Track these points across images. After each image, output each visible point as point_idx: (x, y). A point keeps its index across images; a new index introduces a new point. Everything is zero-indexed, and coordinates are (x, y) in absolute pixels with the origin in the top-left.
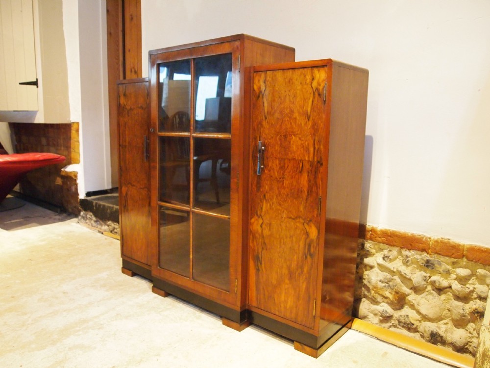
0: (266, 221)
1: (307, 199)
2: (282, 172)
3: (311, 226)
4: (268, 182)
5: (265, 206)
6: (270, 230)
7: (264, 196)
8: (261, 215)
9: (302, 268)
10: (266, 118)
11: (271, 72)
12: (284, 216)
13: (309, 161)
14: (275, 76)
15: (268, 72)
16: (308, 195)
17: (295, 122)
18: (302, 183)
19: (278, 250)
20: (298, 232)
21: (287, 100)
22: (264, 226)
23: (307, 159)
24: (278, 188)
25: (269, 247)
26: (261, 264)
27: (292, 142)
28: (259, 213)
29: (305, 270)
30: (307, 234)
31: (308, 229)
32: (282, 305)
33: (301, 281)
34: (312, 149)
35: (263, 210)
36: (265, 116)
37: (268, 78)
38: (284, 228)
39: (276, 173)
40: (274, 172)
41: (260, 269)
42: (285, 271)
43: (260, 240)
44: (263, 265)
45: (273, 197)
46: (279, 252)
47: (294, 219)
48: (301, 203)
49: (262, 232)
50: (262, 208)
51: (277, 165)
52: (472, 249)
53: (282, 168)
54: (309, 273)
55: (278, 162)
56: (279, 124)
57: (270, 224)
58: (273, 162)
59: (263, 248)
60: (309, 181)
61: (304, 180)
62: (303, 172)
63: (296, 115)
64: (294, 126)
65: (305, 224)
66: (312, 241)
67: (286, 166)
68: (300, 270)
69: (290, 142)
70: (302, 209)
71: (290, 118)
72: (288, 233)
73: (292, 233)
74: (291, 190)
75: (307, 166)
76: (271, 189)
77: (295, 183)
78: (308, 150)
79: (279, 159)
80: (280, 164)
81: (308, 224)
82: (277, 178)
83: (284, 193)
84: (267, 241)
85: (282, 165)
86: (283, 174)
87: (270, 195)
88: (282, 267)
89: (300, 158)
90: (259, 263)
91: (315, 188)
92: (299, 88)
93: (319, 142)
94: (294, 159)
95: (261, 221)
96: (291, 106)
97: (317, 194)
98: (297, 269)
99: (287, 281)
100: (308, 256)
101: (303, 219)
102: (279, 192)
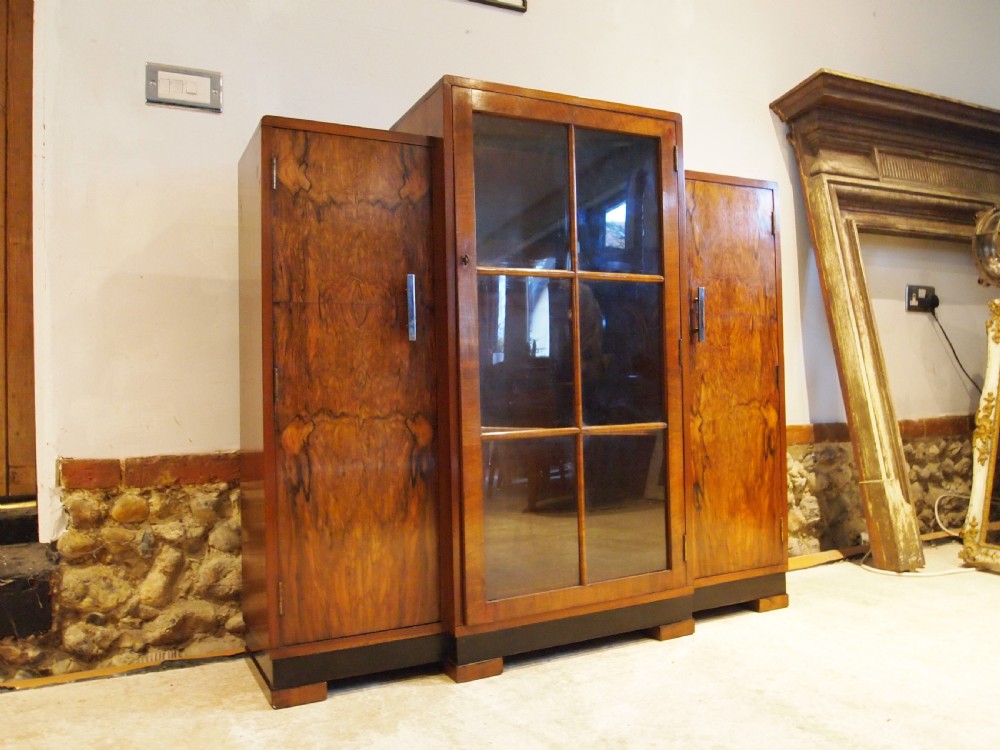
0: (708, 418)
1: (762, 370)
2: (726, 335)
3: (769, 410)
4: (707, 355)
5: (705, 394)
6: (714, 432)
7: (702, 378)
8: (698, 411)
9: (761, 476)
10: (698, 253)
11: (702, 183)
12: (734, 403)
13: (760, 316)
14: (708, 190)
15: (697, 182)
16: (762, 364)
17: (740, 261)
18: (754, 348)
19: (728, 461)
20: (754, 422)
22: (704, 428)
23: (758, 313)
24: (723, 362)
25: (713, 460)
26: (703, 495)
27: (737, 290)
28: (695, 409)
29: (766, 478)
30: (765, 422)
31: (766, 415)
32: (739, 550)
33: (762, 497)
34: (762, 300)
35: (702, 401)
36: (696, 249)
37: (697, 193)
38: (735, 423)
39: (717, 336)
40: (715, 338)
41: (702, 504)
42: (740, 491)
43: (700, 455)
44: (706, 496)
45: (715, 377)
46: (730, 464)
47: (747, 404)
48: (755, 378)
49: (702, 437)
50: (699, 400)
51: (718, 326)
53: (726, 329)
54: (771, 479)
55: (719, 320)
56: (718, 262)
57: (714, 422)
58: (713, 321)
59: (704, 467)
60: (763, 344)
61: (756, 344)
62: (754, 333)
63: (740, 251)
64: (739, 266)
65: (762, 408)
66: (771, 431)
67: (732, 325)
68: (759, 480)
69: (734, 290)
70: (756, 386)
71: (732, 254)
72: (740, 429)
73: (746, 426)
74: (740, 361)
75: (759, 324)
76: (712, 364)
77: (745, 351)
78: (758, 301)
79: (720, 315)
80: (722, 323)
81: (765, 407)
82: (719, 346)
83: (731, 368)
84: (710, 452)
85: (725, 324)
86: (728, 338)
87: (710, 376)
88: (735, 488)
89: (749, 313)
90: (700, 496)
91: (770, 353)
94: (741, 314)
95: (698, 422)
96: (733, 237)
97: (774, 361)
98: (756, 480)
99: (743, 506)
100: (769, 455)
101: (759, 402)
102: (724, 366)
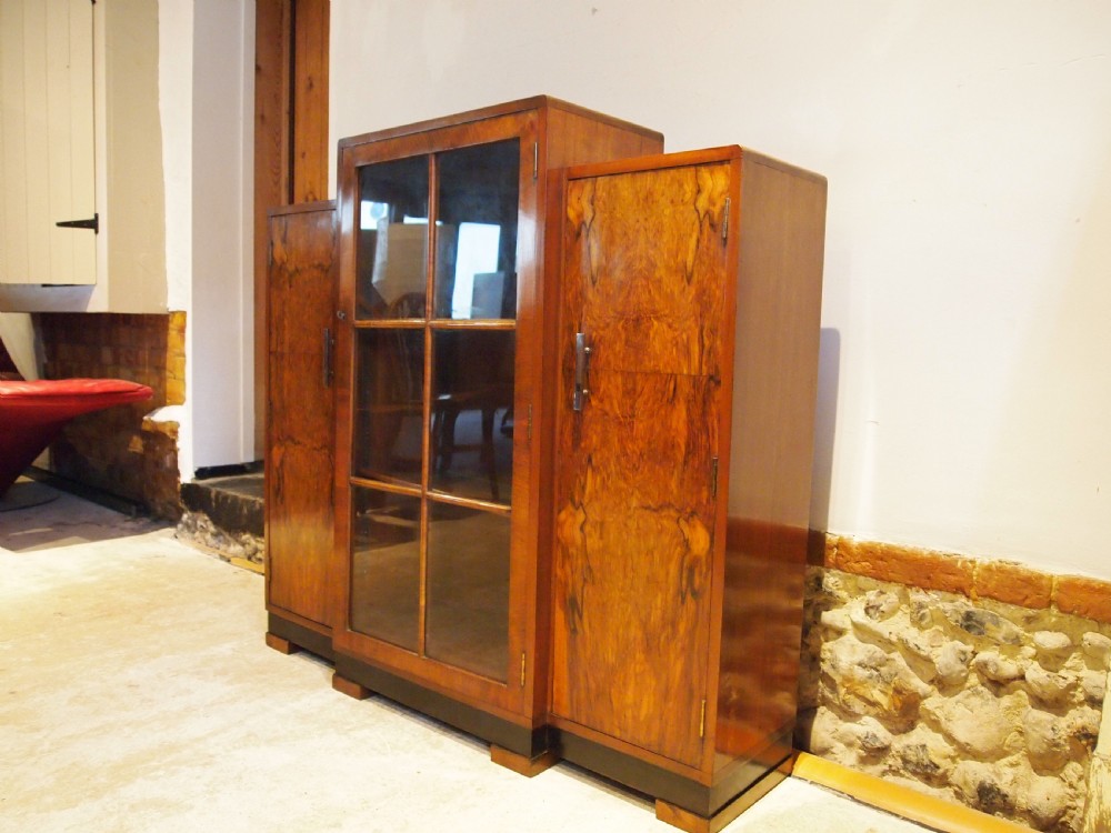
0: (594, 516)
1: (685, 462)
2: (629, 402)
3: (694, 527)
4: (599, 428)
5: (591, 482)
6: (601, 538)
7: (590, 460)
8: (582, 504)
9: (674, 624)
10: (594, 283)
11: (608, 178)
12: (634, 503)
13: (689, 376)
14: (615, 187)
15: (600, 178)
16: (688, 453)
17: (659, 288)
18: (674, 427)
19: (620, 584)
20: (666, 539)
21: (642, 239)
22: (588, 528)
23: (685, 372)
24: (621, 441)
25: (598, 575)
26: (581, 617)
27: (652, 335)
28: (577, 498)
29: (682, 628)
30: (686, 544)
31: (686, 530)
32: (629, 713)
33: (672, 656)
34: (696, 349)
35: (587, 491)
36: (592, 278)
37: (599, 193)
38: (634, 532)
39: (616, 405)
40: (612, 404)
41: (578, 627)
42: (635, 632)
43: (580, 562)
44: (585, 620)
45: (608, 459)
46: (622, 590)
47: (655, 510)
48: (673, 473)
49: (584, 540)
50: (583, 488)
51: (618, 388)
52: (1070, 586)
53: (630, 393)
54: (691, 633)
55: (620, 380)
56: (624, 293)
57: (602, 524)
58: (609, 382)
59: (585, 580)
60: (690, 422)
61: (679, 418)
62: (676, 401)
63: (660, 273)
64: (657, 297)
65: (682, 522)
66: (696, 560)
67: (639, 388)
68: (670, 630)
69: (647, 336)
70: (673, 485)
71: (647, 279)
72: (642, 543)
73: (652, 542)
74: (649, 443)
75: (686, 388)
76: (605, 442)
77: (658, 428)
78: (688, 353)
79: (622, 372)
80: (624, 385)
81: (687, 521)
82: (617, 418)
83: (634, 452)
84: (594, 564)
85: (630, 386)
86: (632, 407)
87: (602, 458)
88: (628, 624)
89: (669, 371)
90: (576, 616)
91: (704, 437)
92: (667, 212)
93: (713, 332)
94: (657, 373)
95: (581, 517)
96: (651, 252)
97: (709, 451)
98: (663, 627)
99: (640, 656)
100: (689, 597)
101: (678, 511)
102: (624, 448)
